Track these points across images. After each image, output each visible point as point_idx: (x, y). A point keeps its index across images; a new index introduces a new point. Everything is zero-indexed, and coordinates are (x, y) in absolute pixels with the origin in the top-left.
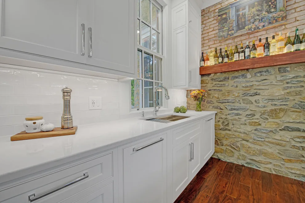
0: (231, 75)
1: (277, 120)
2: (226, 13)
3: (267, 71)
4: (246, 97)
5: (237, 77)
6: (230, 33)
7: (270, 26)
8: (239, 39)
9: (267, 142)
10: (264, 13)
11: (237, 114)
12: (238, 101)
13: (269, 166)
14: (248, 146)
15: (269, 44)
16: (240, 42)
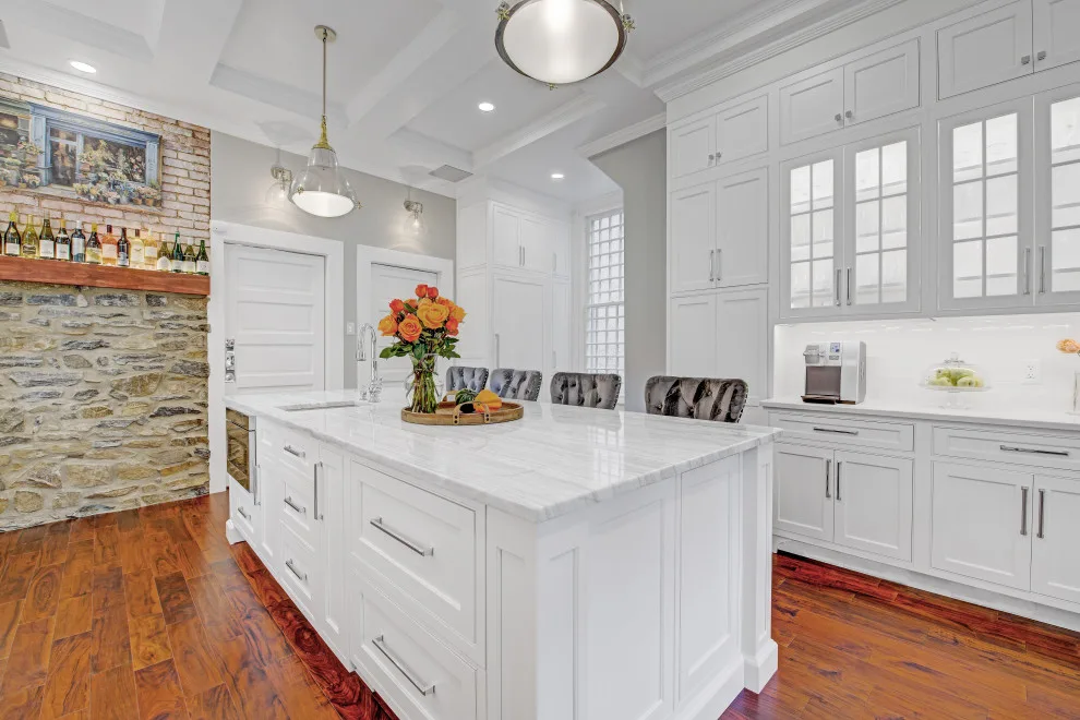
0: (27, 293)
1: (146, 399)
2: (15, 119)
3: (123, 298)
4: (73, 352)
5: (47, 301)
6: (26, 177)
7: (131, 207)
8: (54, 204)
9: (127, 446)
10: (120, 173)
11: (50, 396)
12: (51, 361)
13: (133, 496)
14: (82, 468)
15: (128, 244)
16: (58, 214)
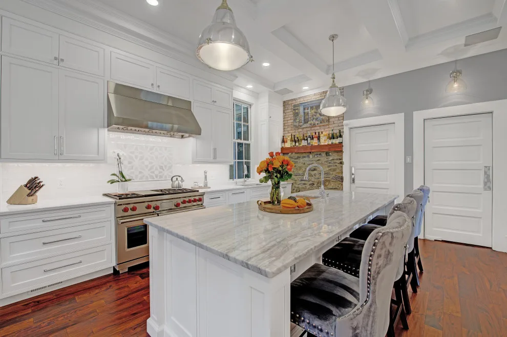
0: (301, 155)
2: (298, 109)
3: (320, 154)
5: (304, 157)
6: (300, 124)
7: (321, 124)
8: (305, 130)
11: (304, 184)
15: (319, 137)
16: (306, 132)
